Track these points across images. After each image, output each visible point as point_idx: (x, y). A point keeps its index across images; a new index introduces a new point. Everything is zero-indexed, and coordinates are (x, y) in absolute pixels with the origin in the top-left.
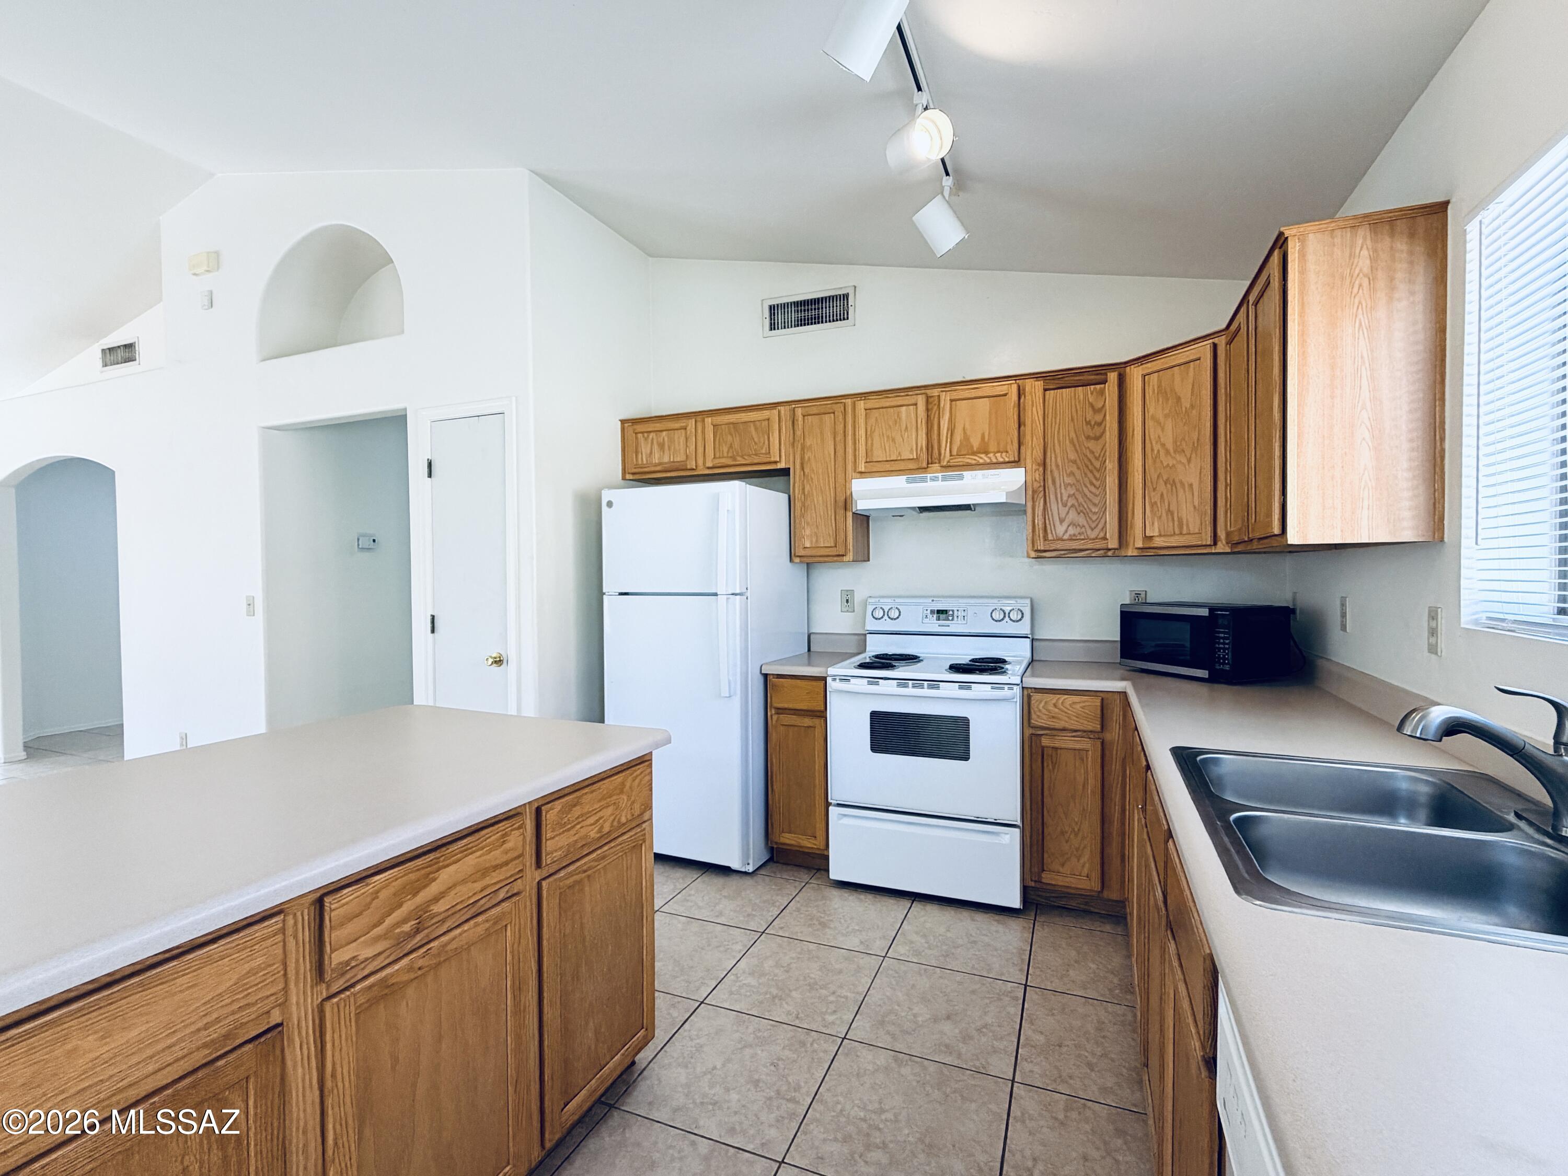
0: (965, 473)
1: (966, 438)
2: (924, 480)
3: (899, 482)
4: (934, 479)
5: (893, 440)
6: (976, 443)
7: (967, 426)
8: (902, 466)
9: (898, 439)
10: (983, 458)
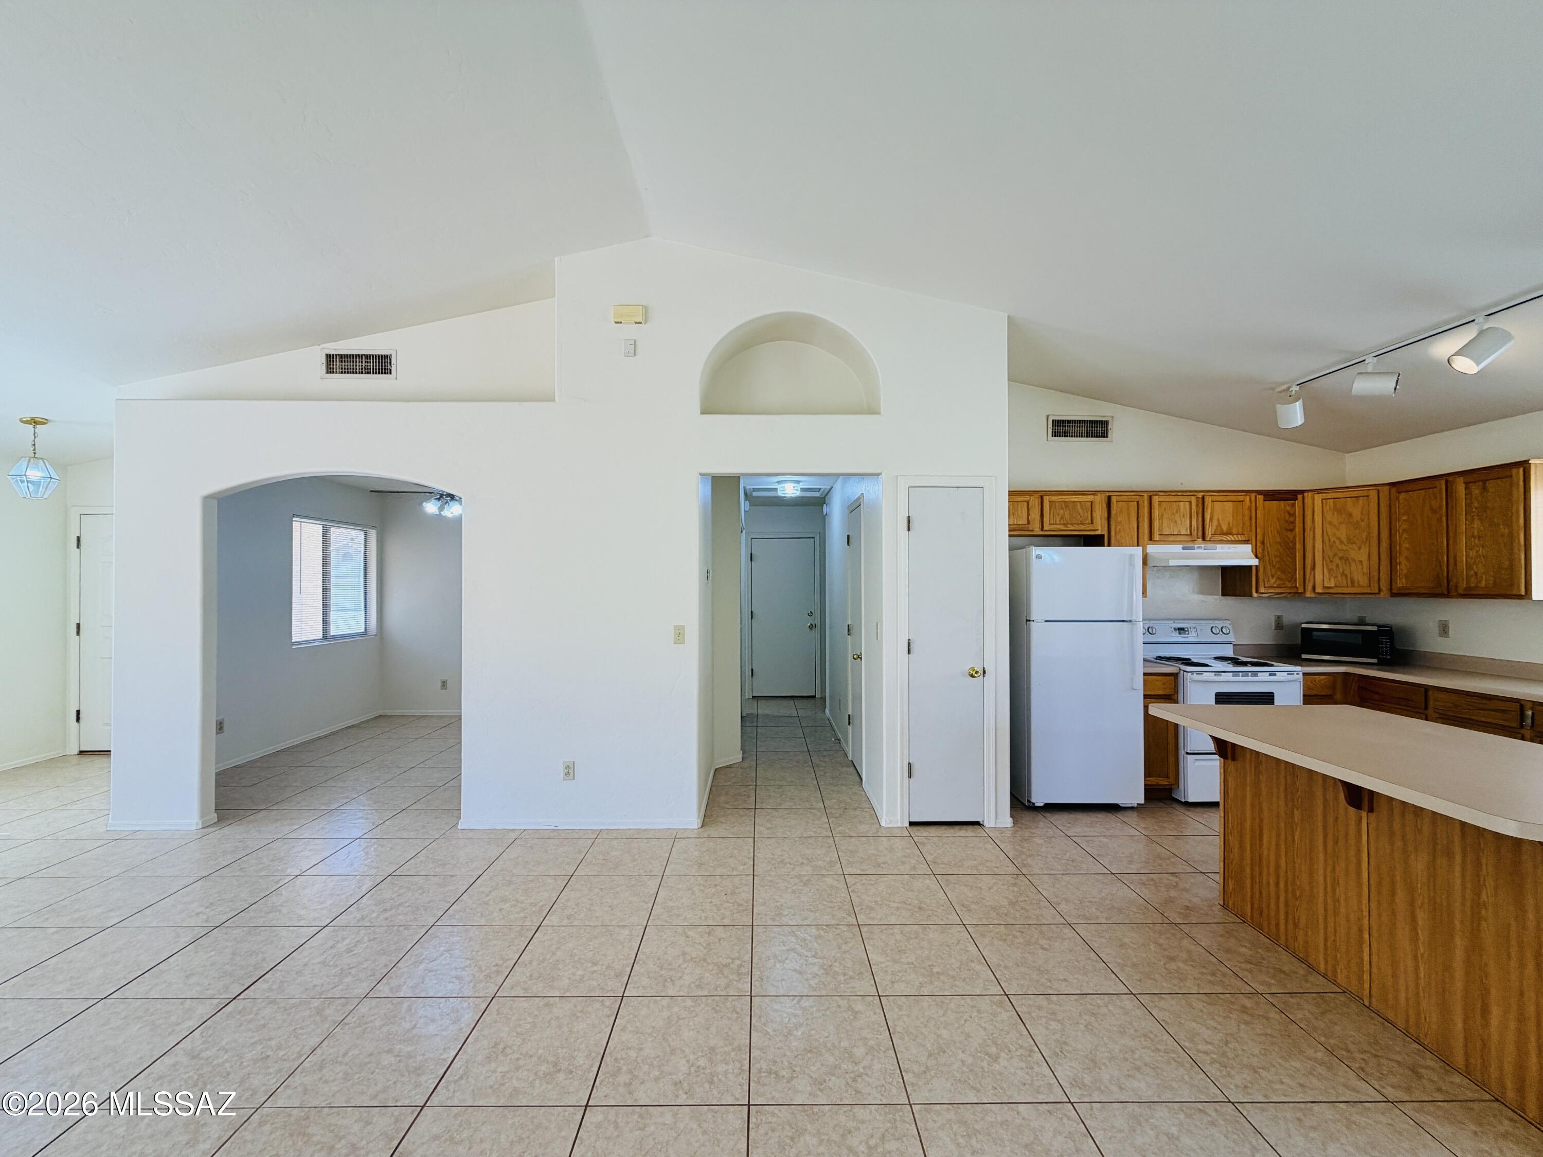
0: (1218, 545)
1: (1219, 525)
2: (1193, 548)
3: (1177, 548)
4: (1199, 548)
5: (1176, 522)
6: (1225, 528)
7: (1220, 518)
8: (1179, 538)
9: (1179, 521)
10: (1230, 538)
